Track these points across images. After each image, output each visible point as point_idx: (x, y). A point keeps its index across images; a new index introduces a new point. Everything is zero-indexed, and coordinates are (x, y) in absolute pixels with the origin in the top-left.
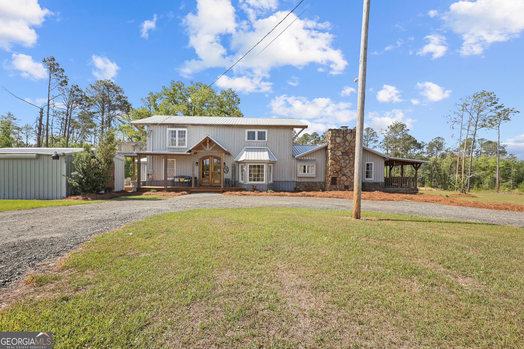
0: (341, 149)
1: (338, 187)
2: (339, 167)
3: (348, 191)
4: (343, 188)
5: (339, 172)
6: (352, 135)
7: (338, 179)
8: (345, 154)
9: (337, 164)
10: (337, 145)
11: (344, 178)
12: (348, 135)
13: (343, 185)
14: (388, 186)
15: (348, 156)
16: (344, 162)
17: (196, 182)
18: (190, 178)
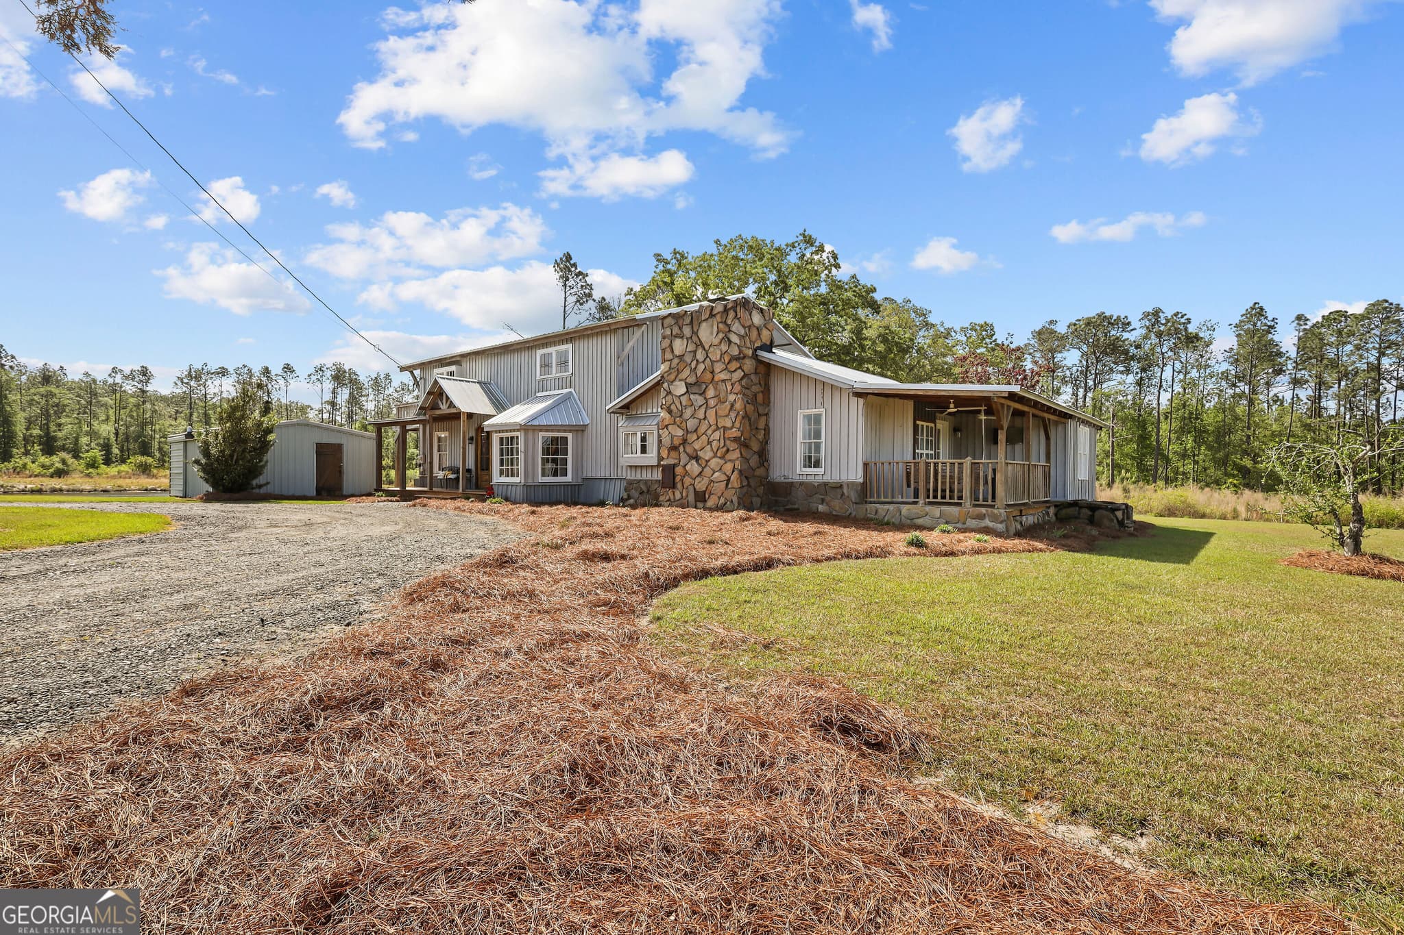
0: (686, 372)
1: (678, 496)
2: (680, 433)
3: (705, 508)
4: (691, 498)
5: (681, 449)
6: (712, 326)
7: (679, 470)
8: (694, 389)
9: (675, 423)
10: (676, 361)
11: (694, 467)
12: (704, 325)
13: (691, 487)
14: (879, 496)
15: (703, 393)
16: (692, 416)
17: (469, 480)
18: (455, 470)
